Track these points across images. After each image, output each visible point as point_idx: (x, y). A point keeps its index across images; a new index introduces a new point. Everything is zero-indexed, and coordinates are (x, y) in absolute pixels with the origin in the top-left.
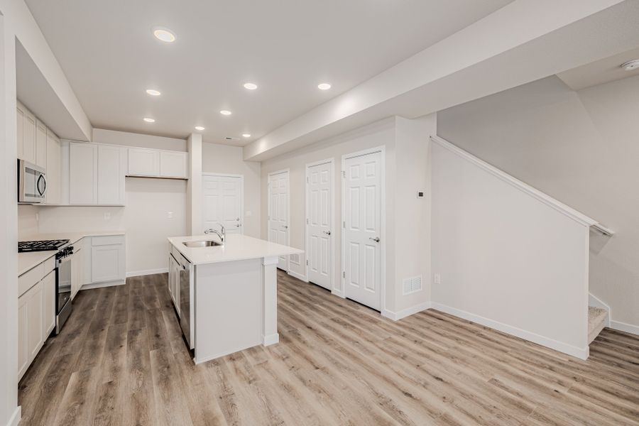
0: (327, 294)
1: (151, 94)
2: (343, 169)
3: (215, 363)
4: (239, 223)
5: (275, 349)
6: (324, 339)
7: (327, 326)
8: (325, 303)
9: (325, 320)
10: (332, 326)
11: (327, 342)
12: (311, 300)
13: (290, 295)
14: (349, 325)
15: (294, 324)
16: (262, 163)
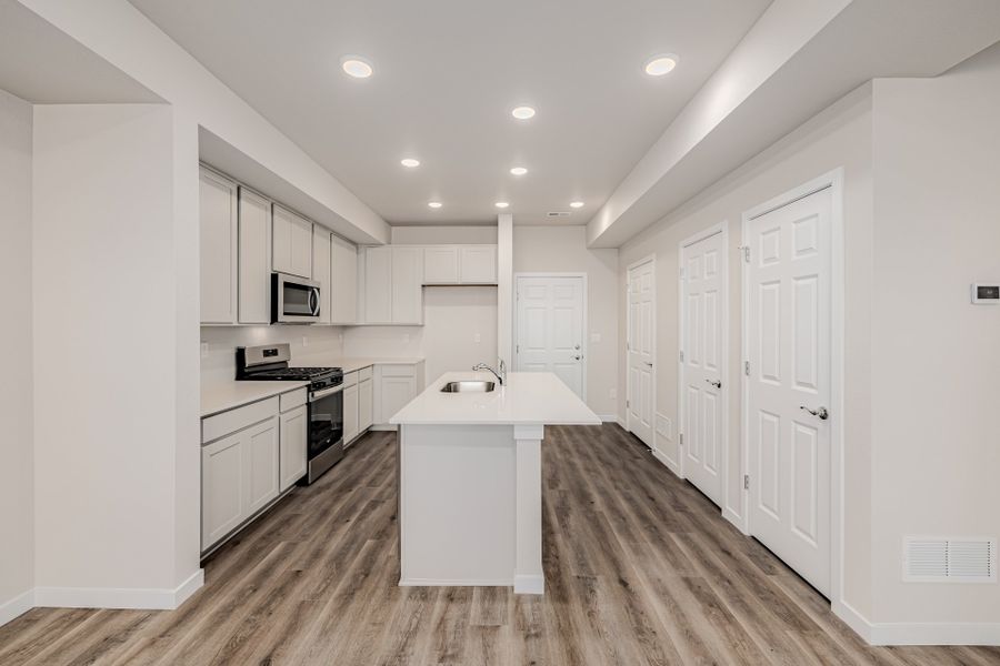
0: (711, 514)
1: (409, 165)
2: (746, 242)
3: (423, 593)
4: (578, 353)
5: (527, 607)
6: (639, 622)
7: (663, 593)
8: (695, 536)
9: (669, 576)
10: (677, 598)
11: (640, 631)
12: (664, 519)
13: (629, 500)
14: (719, 607)
15: (597, 564)
16: (619, 248)
